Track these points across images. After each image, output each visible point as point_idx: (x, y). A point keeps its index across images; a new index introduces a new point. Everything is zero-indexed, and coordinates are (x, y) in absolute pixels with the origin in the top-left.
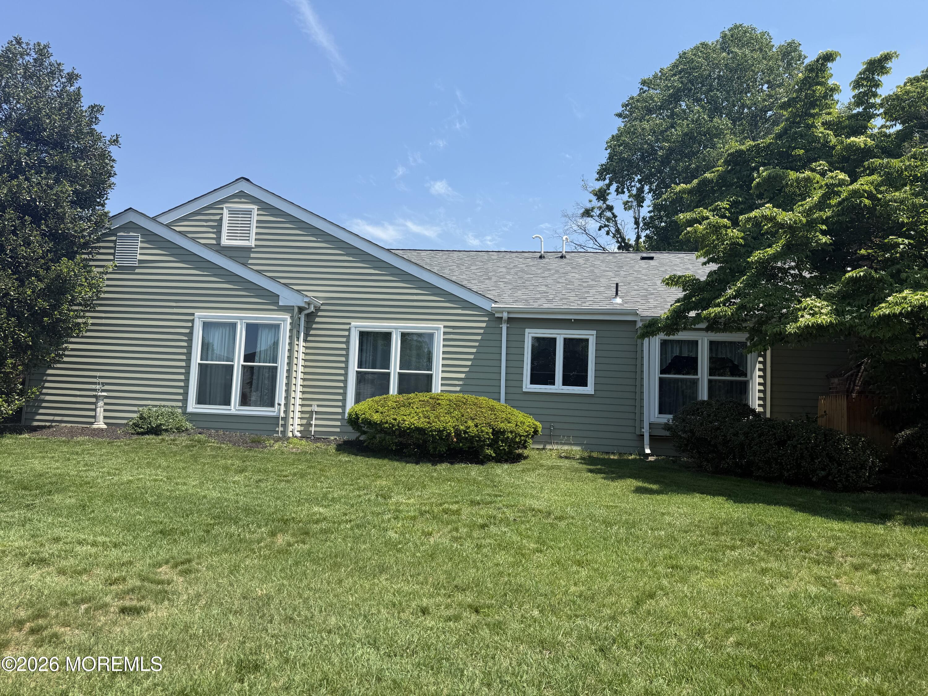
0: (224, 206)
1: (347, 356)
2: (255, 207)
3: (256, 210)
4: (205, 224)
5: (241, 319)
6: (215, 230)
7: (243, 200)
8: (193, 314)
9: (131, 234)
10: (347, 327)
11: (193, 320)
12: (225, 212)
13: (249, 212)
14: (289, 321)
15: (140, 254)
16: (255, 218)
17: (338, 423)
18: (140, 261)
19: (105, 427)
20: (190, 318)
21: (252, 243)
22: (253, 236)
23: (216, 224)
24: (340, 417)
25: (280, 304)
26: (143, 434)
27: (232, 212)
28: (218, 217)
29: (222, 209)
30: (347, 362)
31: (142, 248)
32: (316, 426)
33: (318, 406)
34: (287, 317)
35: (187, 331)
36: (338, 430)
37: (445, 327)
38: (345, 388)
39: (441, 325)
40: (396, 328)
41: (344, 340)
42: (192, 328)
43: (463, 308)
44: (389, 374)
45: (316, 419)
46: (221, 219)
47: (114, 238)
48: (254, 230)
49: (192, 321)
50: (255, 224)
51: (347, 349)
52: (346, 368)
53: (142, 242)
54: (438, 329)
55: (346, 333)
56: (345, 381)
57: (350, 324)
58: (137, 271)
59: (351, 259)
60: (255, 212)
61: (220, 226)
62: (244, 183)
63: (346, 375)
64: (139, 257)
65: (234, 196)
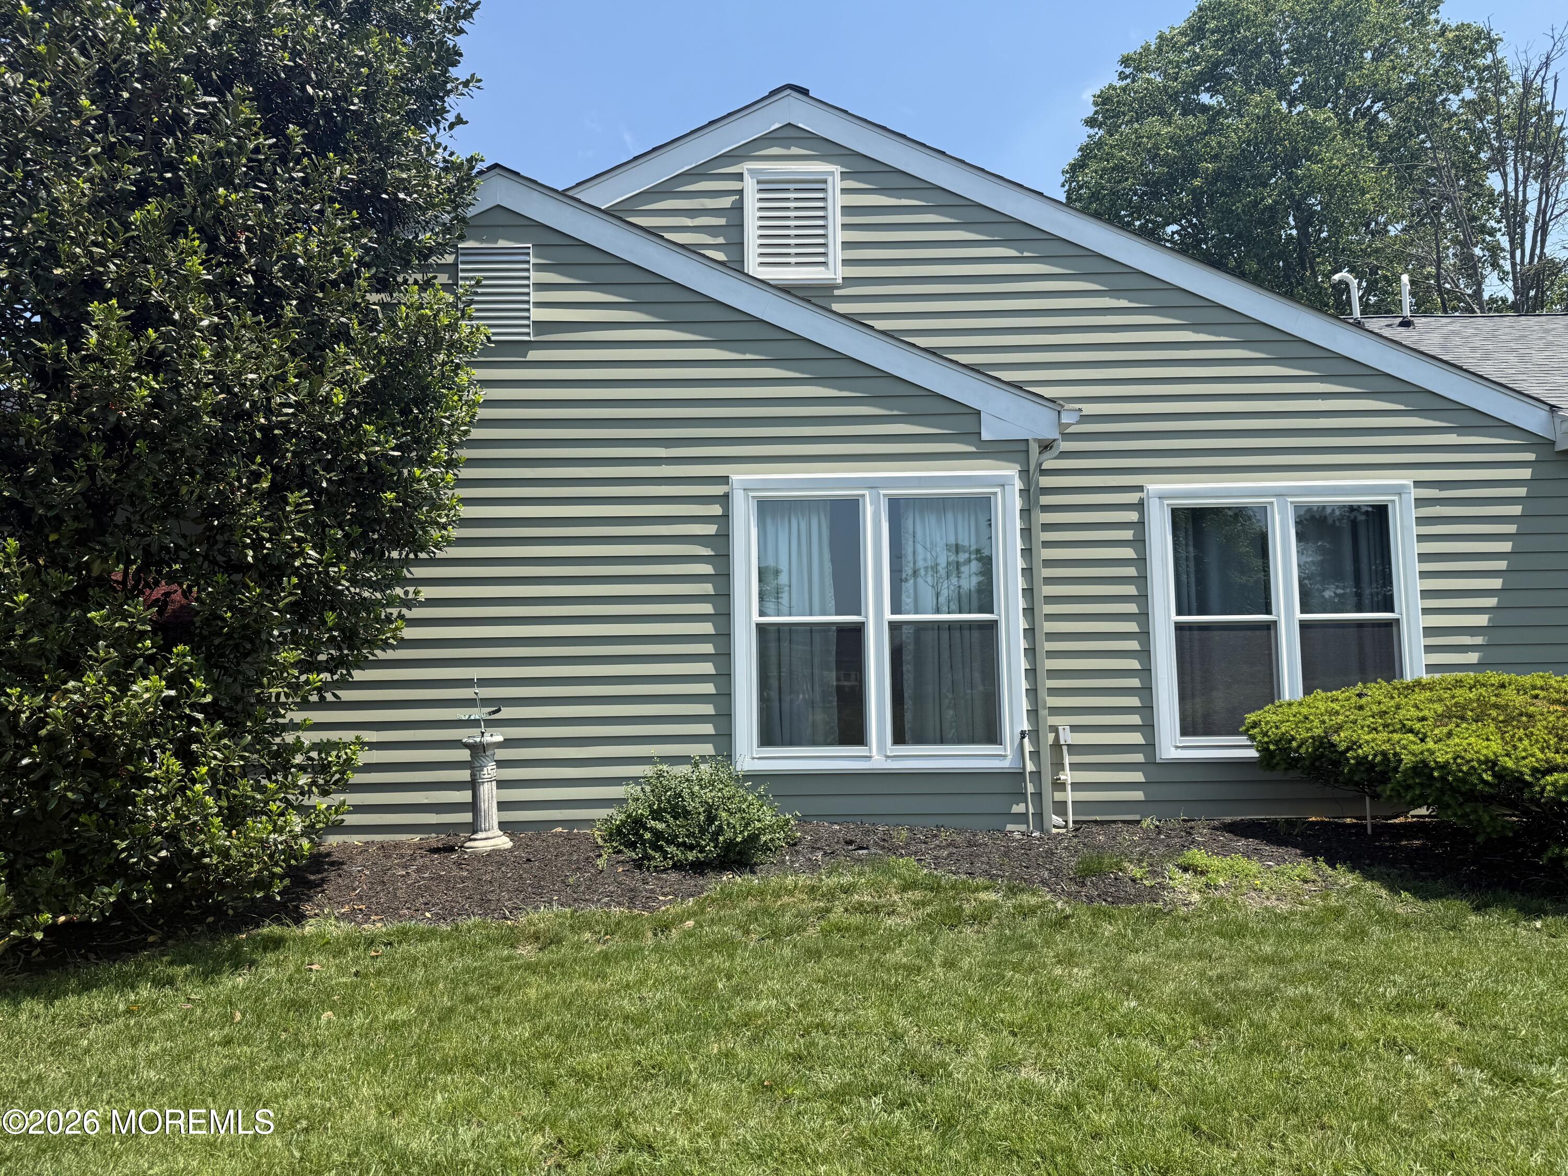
0: (745, 167)
1: (1142, 580)
2: (836, 169)
3: (838, 176)
4: (688, 222)
5: (873, 485)
6: (721, 240)
7: (795, 151)
8: (725, 480)
9: (502, 243)
10: (1133, 498)
11: (726, 496)
12: (750, 186)
13: (819, 185)
14: (1018, 484)
15: (539, 305)
16: (837, 200)
17: (1138, 777)
18: (542, 326)
19: (504, 842)
20: (718, 490)
21: (834, 272)
22: (837, 254)
23: (722, 221)
24: (1139, 758)
25: (985, 436)
26: (699, 868)
27: (767, 186)
28: (726, 202)
29: (739, 177)
30: (1143, 598)
31: (540, 287)
32: (1076, 786)
33: (1074, 728)
34: (1010, 472)
35: (711, 529)
36: (1139, 795)
37: (1417, 484)
38: (1146, 672)
39: (1405, 479)
40: (1280, 494)
41: (1128, 535)
42: (725, 519)
43: (1461, 430)
44: (1270, 628)
45: (1074, 767)
46: (738, 208)
47: (449, 259)
48: (837, 236)
49: (725, 500)
50: (836, 218)
51: (1141, 561)
52: (1143, 617)
53: (539, 267)
54: (1399, 491)
55: (1133, 516)
56: (1145, 654)
57: (1140, 488)
58: (533, 355)
59: (1124, 303)
60: (836, 184)
61: (739, 226)
62: (793, 101)
63: (1144, 635)
64: (537, 314)
65: (769, 139)
